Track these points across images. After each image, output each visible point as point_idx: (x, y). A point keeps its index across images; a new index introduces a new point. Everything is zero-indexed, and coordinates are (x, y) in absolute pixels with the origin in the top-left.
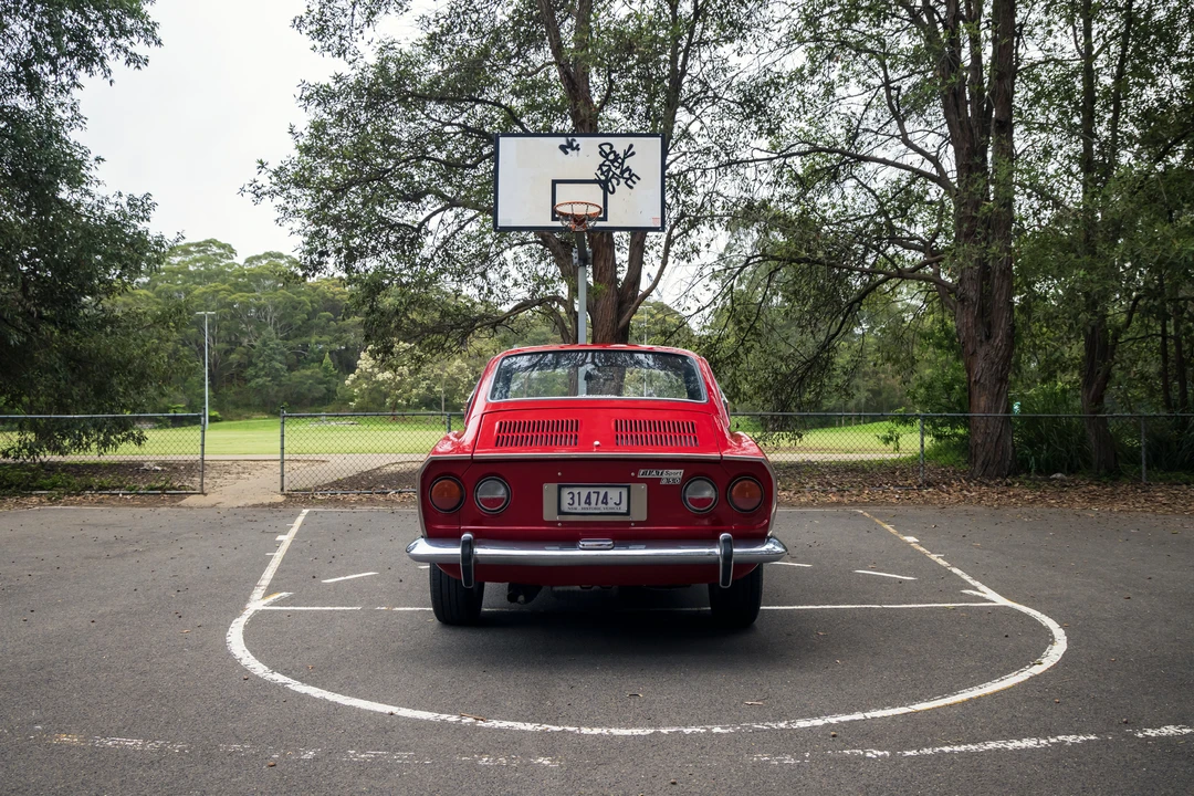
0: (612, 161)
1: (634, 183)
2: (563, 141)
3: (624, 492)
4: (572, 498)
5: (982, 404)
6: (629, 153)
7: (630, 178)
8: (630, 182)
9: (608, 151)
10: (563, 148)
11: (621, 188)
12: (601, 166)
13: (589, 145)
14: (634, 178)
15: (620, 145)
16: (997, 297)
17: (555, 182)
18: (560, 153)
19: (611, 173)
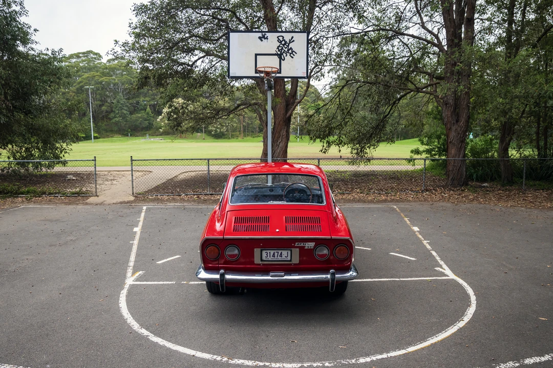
0: (284, 45)
1: (294, 55)
2: (260, 35)
3: (289, 252)
4: (267, 255)
5: (453, 152)
6: (291, 41)
7: (292, 53)
8: (292, 55)
9: (281, 40)
10: (260, 38)
11: (288, 58)
12: (278, 47)
13: (272, 37)
14: (294, 53)
15: (287, 37)
16: (462, 103)
17: (256, 55)
18: (259, 40)
19: (283, 51)
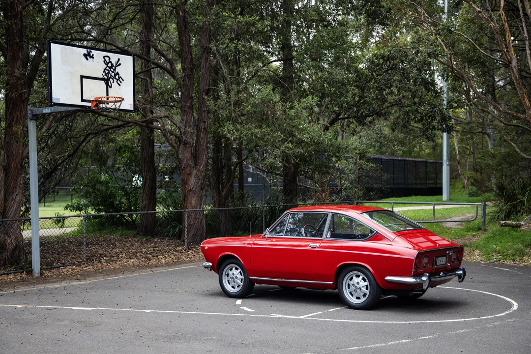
0: (110, 68)
1: (121, 82)
2: (84, 51)
6: (118, 64)
7: (119, 79)
8: (119, 82)
9: (108, 61)
10: (85, 55)
11: (115, 85)
12: (105, 69)
13: (99, 56)
14: (121, 79)
15: (114, 57)
17: (82, 77)
18: (84, 58)
19: (110, 75)
